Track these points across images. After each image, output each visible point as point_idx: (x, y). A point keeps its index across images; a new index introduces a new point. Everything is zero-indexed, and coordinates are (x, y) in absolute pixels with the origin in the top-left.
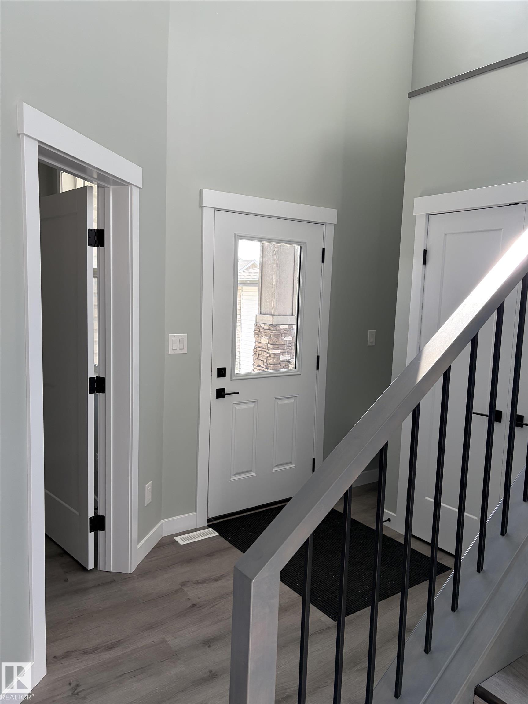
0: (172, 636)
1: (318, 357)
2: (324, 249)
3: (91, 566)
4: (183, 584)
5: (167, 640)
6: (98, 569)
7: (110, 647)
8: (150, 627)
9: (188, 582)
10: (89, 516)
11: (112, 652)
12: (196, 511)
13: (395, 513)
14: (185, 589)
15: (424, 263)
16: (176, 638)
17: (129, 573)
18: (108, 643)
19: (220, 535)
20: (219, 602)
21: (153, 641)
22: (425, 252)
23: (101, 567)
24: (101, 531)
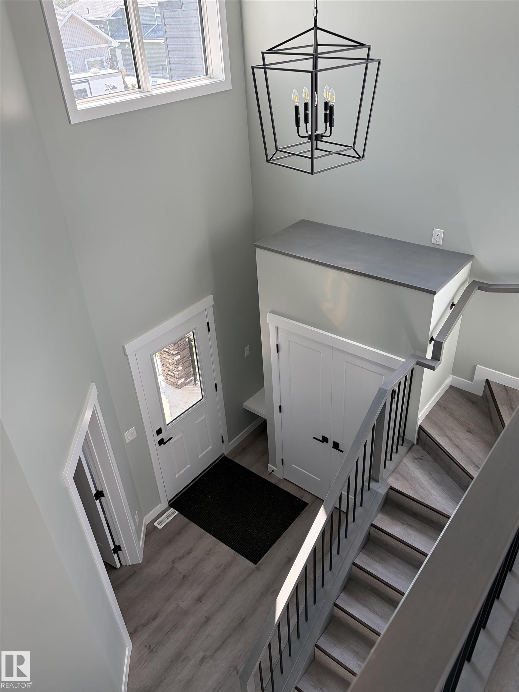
0: (181, 601)
1: (216, 384)
2: (208, 323)
3: (118, 566)
4: (173, 562)
5: (180, 605)
6: (122, 565)
7: (155, 618)
8: (168, 599)
9: (175, 559)
10: (112, 549)
11: (156, 620)
12: (161, 503)
13: (276, 467)
14: (176, 566)
15: (278, 351)
16: (183, 602)
17: (141, 562)
18: (152, 616)
19: (179, 513)
20: (196, 570)
21: (173, 607)
22: (277, 346)
23: (124, 564)
24: (120, 552)
